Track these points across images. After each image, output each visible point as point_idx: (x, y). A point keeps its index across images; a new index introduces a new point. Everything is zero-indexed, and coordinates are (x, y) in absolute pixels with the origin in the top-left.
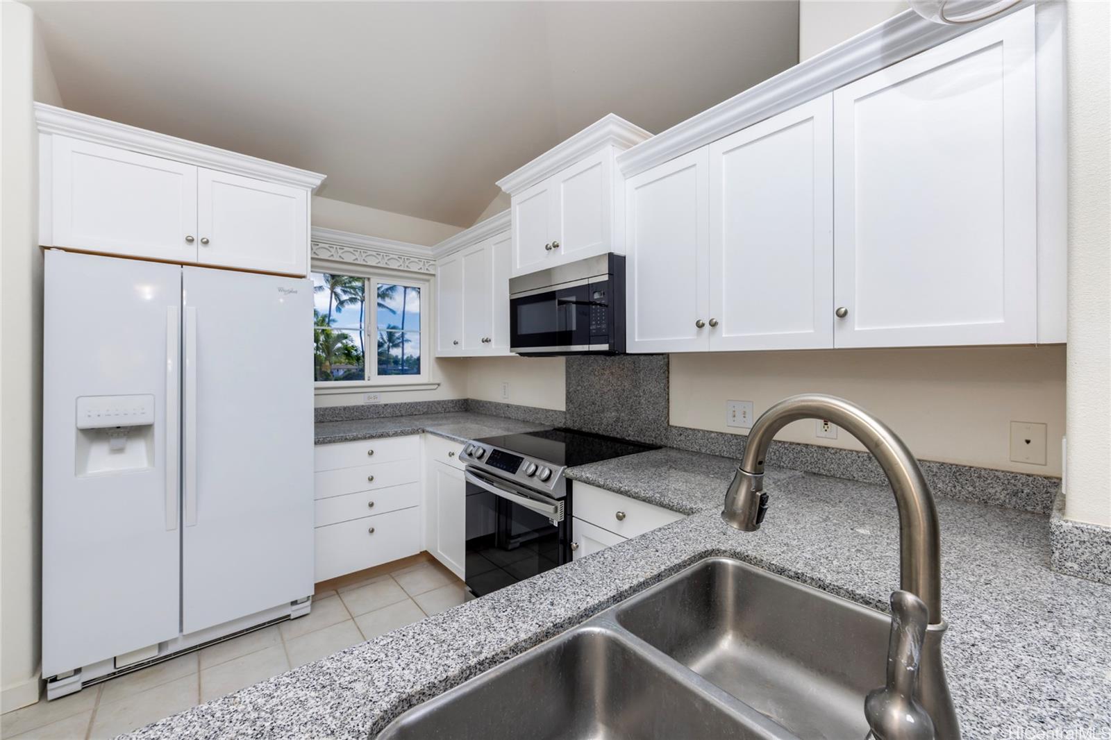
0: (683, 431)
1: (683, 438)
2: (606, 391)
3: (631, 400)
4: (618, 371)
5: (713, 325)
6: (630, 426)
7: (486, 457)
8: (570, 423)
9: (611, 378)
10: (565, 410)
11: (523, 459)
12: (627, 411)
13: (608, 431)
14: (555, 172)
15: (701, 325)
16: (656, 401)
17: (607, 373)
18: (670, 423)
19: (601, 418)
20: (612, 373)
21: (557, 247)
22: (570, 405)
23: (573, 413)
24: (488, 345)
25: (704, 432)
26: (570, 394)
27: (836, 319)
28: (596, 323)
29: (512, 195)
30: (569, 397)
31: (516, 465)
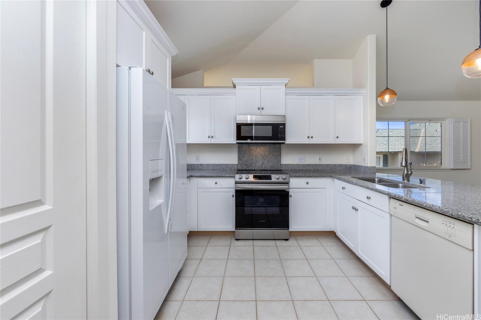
0: (286, 165)
1: (286, 167)
3: (268, 157)
4: (263, 149)
5: (312, 137)
6: (268, 166)
7: (251, 178)
8: (240, 168)
9: (260, 151)
10: (237, 163)
11: (271, 175)
12: (266, 161)
13: (258, 168)
14: (260, 85)
15: (309, 137)
16: (277, 157)
17: (258, 150)
18: (282, 163)
19: (256, 165)
20: (260, 150)
21: (263, 109)
22: (241, 161)
23: (242, 164)
24: (212, 139)
25: (292, 164)
26: (240, 157)
27: (336, 138)
28: (281, 135)
29: (236, 85)
30: (239, 159)
31: (269, 178)
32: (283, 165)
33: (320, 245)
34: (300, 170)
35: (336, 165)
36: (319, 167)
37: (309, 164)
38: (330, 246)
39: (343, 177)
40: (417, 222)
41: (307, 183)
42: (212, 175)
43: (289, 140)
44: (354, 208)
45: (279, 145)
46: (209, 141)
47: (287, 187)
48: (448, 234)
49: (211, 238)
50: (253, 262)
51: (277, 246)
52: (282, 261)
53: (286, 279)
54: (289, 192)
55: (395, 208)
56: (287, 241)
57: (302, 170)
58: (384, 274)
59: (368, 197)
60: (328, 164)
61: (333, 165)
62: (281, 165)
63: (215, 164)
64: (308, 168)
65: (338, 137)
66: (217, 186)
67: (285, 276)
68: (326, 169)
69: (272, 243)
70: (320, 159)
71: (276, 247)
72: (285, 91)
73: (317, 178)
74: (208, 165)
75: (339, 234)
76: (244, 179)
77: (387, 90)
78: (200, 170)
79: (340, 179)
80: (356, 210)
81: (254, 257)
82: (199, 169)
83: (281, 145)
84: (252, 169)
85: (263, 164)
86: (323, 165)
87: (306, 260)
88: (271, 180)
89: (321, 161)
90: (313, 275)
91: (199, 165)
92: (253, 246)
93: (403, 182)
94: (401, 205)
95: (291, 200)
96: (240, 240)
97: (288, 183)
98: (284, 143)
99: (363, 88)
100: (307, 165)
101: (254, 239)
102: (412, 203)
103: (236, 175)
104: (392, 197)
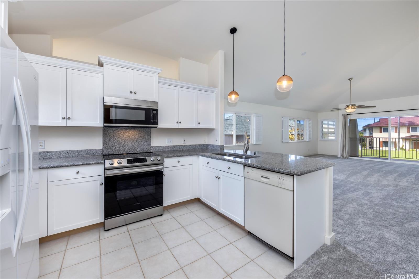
0: (155, 147)
1: (156, 149)
2: (127, 139)
3: (138, 141)
4: (133, 133)
5: (180, 123)
6: (138, 149)
7: (124, 162)
8: (106, 153)
9: (129, 135)
10: (102, 148)
11: (146, 158)
12: (136, 145)
13: (128, 152)
14: (133, 69)
15: (178, 123)
16: (148, 140)
17: (127, 133)
18: (152, 146)
19: (124, 148)
20: (130, 133)
21: (135, 93)
22: (107, 146)
23: (108, 149)
24: (68, 121)
25: (162, 146)
26: (106, 141)
27: (198, 124)
28: (154, 119)
29: (104, 63)
30: (105, 143)
31: (144, 160)
32: (153, 148)
33: (190, 212)
34: (168, 151)
35: (196, 145)
36: (184, 147)
37: (176, 146)
38: (196, 210)
39: (207, 154)
40: (263, 180)
41: (179, 162)
42: (72, 164)
43: (161, 125)
44: (217, 177)
45: (149, 129)
46: (63, 123)
47: (162, 167)
48: (280, 184)
49: (69, 239)
50: (133, 247)
51: (153, 223)
52: (161, 236)
53: (170, 251)
54: (163, 171)
55: (248, 173)
56: (162, 216)
57: (170, 151)
58: (240, 220)
59: (229, 167)
60: (191, 144)
61: (194, 145)
62: (151, 148)
63: (71, 151)
64: (175, 149)
65: (199, 123)
66: (79, 175)
67: (169, 248)
68: (189, 149)
69: (148, 222)
70: (184, 141)
71: (152, 225)
72: (158, 79)
73: (186, 156)
74: (59, 152)
75: (203, 199)
76: (116, 164)
77: (233, 92)
78: (46, 158)
79: (205, 156)
80: (218, 178)
81: (132, 242)
82: (44, 159)
83: (152, 129)
84: (120, 153)
85: (133, 147)
86: (187, 145)
87: (183, 228)
88: (147, 162)
89: (185, 143)
90: (191, 238)
91: (44, 152)
92: (128, 231)
93: (255, 155)
94: (252, 170)
95: (165, 179)
96: (110, 230)
97: (162, 164)
98: (156, 127)
99: (216, 88)
100: (174, 146)
101: (127, 224)
102: (260, 168)
103: (105, 161)
104: (245, 165)
